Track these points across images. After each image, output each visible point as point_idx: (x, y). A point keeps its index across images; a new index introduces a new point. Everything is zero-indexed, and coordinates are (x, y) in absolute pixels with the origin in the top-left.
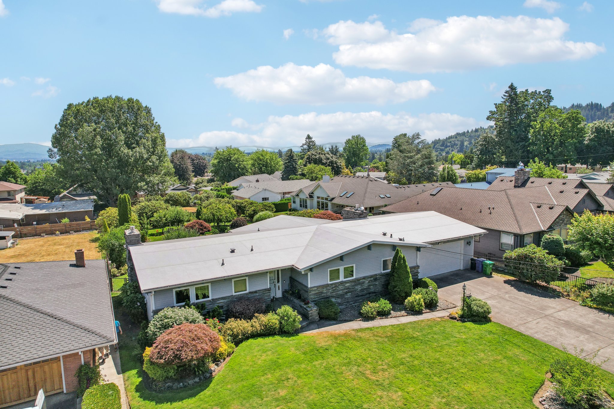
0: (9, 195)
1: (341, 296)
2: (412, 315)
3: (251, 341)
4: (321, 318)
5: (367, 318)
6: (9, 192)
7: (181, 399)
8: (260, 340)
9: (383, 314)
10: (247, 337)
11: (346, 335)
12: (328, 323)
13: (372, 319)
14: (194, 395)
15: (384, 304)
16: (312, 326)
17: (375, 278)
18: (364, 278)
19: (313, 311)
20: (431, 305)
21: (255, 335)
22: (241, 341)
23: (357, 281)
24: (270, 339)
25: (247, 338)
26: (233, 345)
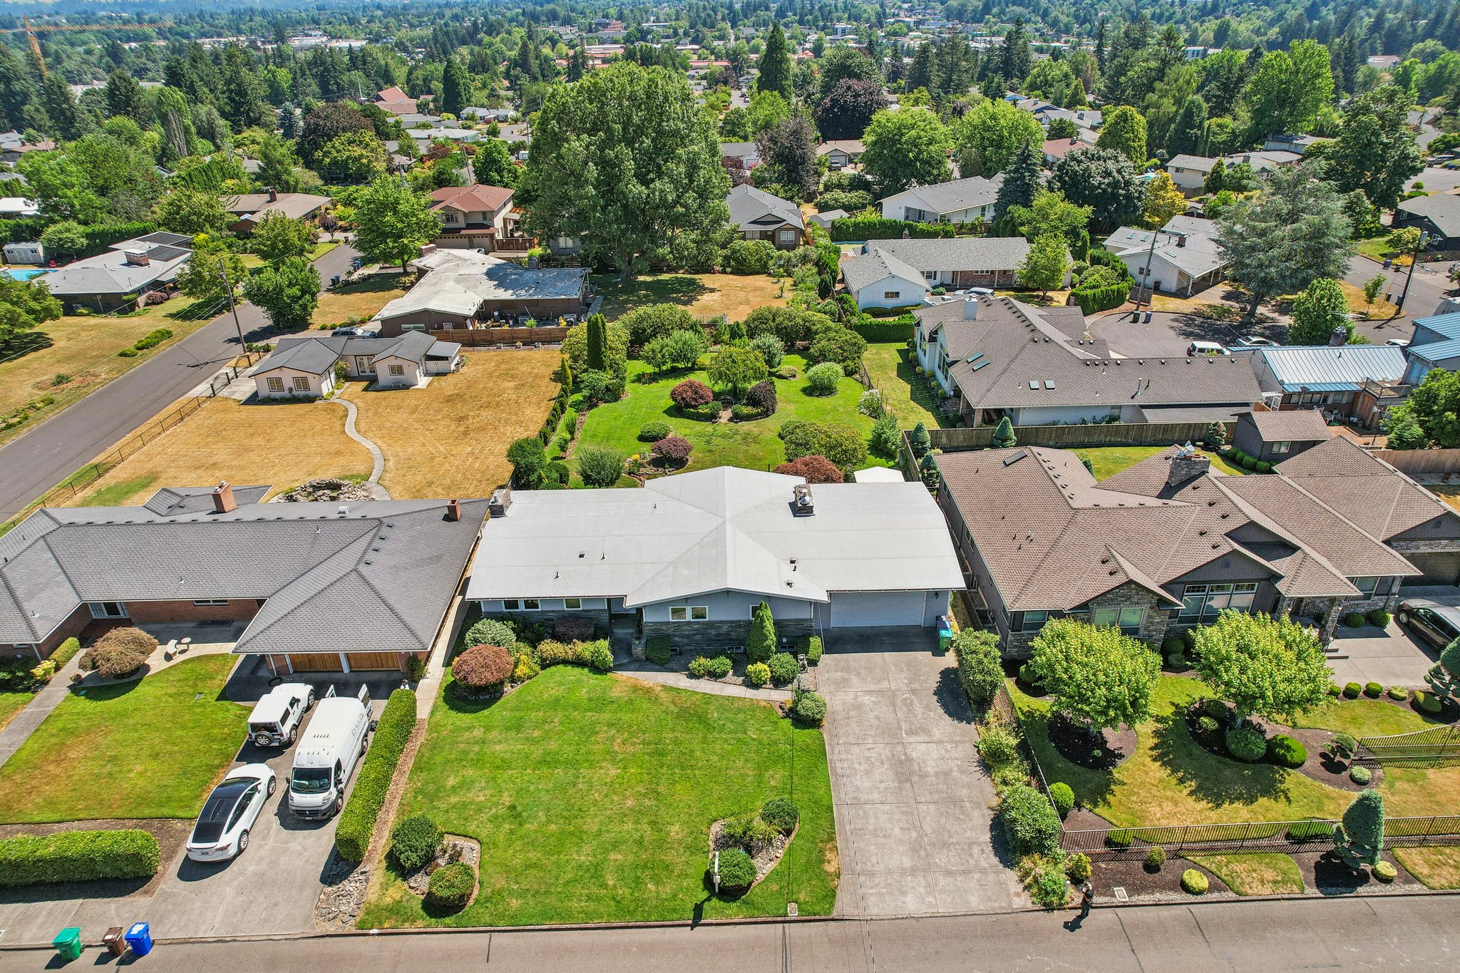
0: (485, 218)
1: (688, 637)
2: (747, 686)
3: (561, 667)
4: (647, 659)
5: (692, 676)
6: (484, 213)
7: (465, 712)
8: (569, 668)
9: (714, 675)
10: (555, 662)
11: (649, 691)
12: (652, 666)
13: (698, 677)
14: (475, 712)
15: (723, 663)
16: (632, 666)
17: (737, 624)
18: (721, 622)
19: (638, 649)
20: (779, 682)
21: (565, 662)
22: (549, 666)
23: (711, 624)
24: (577, 670)
25: (558, 663)
26: (537, 668)
